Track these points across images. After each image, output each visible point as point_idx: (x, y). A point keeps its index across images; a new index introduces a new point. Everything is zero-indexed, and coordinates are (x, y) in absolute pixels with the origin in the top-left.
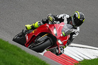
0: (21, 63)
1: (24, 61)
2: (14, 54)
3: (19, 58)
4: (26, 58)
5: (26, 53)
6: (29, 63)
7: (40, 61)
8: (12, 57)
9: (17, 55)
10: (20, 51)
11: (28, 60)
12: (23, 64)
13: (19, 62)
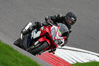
0: (13, 63)
1: (16, 61)
2: (6, 54)
3: (10, 57)
4: (18, 58)
5: (18, 53)
6: (21, 63)
7: (31, 61)
8: (4, 56)
9: (9, 55)
10: (12, 51)
11: (20, 60)
12: (15, 64)
13: (11, 62)
